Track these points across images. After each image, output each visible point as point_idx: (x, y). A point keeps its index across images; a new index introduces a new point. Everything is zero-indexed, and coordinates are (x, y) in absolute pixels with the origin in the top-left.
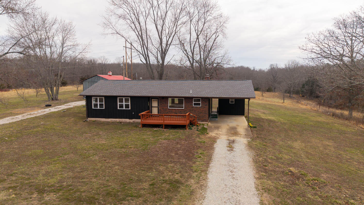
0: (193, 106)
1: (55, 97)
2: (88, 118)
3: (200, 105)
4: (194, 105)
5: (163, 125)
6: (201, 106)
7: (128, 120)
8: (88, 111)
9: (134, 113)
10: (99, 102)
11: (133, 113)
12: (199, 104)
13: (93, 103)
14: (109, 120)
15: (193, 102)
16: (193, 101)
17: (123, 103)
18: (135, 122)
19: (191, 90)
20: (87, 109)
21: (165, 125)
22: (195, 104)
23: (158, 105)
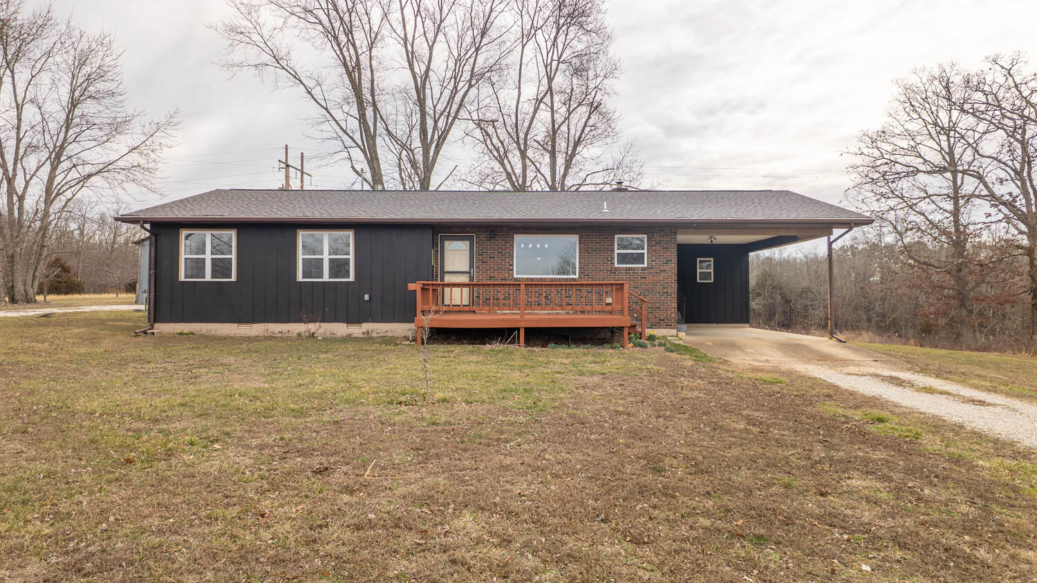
0: (616, 265)
1: (25, 291)
2: (157, 325)
3: (643, 263)
4: (618, 264)
5: (518, 329)
6: (646, 265)
7: (340, 329)
8: (155, 292)
9: (370, 297)
10: (212, 253)
11: (366, 297)
12: (639, 258)
13: (183, 256)
14: (257, 329)
15: (616, 251)
16: (616, 247)
17: (321, 257)
18: (374, 335)
19: (605, 203)
20: (155, 282)
21: (527, 329)
22: (623, 258)
23: (471, 266)
